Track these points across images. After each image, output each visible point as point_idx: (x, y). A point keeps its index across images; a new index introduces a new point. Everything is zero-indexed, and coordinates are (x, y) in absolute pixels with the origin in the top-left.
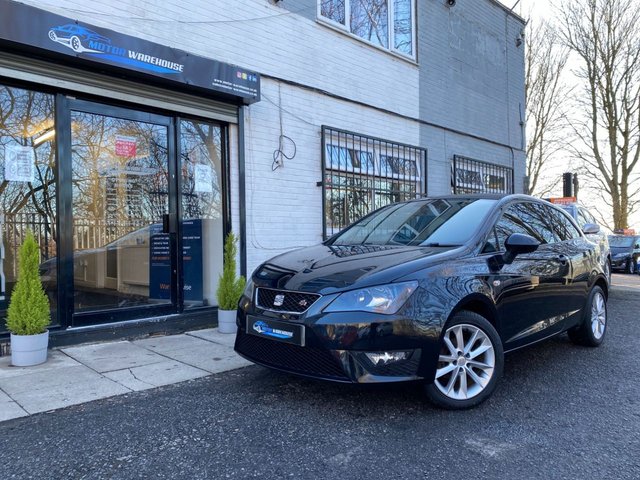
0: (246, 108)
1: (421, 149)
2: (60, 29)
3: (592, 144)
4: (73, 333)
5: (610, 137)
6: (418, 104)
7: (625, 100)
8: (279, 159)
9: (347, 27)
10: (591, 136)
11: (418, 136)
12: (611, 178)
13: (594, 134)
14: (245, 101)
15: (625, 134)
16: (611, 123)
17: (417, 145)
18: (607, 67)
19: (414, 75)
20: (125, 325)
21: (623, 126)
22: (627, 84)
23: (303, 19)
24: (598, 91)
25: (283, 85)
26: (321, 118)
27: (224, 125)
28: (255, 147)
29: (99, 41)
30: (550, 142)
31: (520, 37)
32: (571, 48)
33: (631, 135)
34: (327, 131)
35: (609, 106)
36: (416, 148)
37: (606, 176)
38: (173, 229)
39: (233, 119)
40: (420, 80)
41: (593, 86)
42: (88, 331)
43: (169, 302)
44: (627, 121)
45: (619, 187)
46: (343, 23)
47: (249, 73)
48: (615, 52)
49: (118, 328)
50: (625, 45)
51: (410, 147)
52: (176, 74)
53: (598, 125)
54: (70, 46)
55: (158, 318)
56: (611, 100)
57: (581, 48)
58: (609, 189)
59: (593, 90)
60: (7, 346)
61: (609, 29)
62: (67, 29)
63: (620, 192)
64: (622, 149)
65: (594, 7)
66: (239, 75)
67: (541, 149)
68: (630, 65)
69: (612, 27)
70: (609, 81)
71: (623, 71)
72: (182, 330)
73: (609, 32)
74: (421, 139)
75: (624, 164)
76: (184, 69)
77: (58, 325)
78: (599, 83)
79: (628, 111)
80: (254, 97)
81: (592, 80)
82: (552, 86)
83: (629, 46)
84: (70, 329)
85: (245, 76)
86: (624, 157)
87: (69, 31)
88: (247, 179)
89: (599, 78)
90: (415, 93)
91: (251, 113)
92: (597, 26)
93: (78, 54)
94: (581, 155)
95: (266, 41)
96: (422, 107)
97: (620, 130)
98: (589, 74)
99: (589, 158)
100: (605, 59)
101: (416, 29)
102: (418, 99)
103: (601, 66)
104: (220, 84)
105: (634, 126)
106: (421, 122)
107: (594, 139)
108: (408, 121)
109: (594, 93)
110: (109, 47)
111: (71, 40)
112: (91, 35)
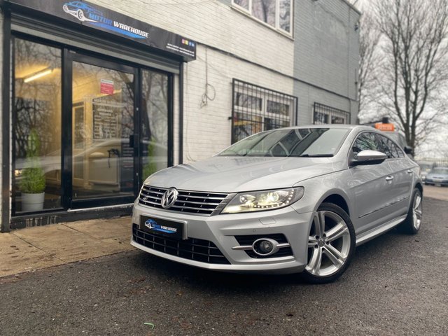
0: (185, 64)
1: (294, 97)
2: (70, 4)
3: (394, 99)
4: (72, 213)
5: (406, 95)
6: (292, 66)
7: (416, 71)
8: (205, 100)
9: (250, 12)
10: (393, 93)
11: (292, 88)
12: (405, 122)
13: (395, 91)
14: (185, 59)
15: (416, 93)
16: (406, 85)
17: (291, 94)
18: (405, 46)
19: (290, 47)
20: (105, 209)
22: (418, 59)
23: (222, 5)
24: (399, 63)
25: (208, 49)
26: (232, 73)
27: (171, 75)
28: (190, 91)
29: (95, 14)
30: (365, 96)
31: (358, 24)
32: (382, 32)
33: (420, 93)
34: (236, 82)
35: (406, 74)
36: (290, 96)
37: (402, 121)
38: (136, 145)
39: (176, 71)
40: (295, 50)
41: (396, 59)
42: (82, 212)
43: (133, 195)
44: (417, 84)
45: (410, 129)
46: (248, 9)
47: (190, 41)
48: (411, 37)
49: (100, 211)
50: (418, 32)
51: (287, 95)
52: (145, 39)
53: (398, 86)
54: (77, 16)
55: (126, 205)
56: (407, 69)
57: (389, 32)
58: (403, 129)
59: (396, 62)
61: (408, 20)
62: (75, 4)
63: (410, 132)
64: (413, 103)
65: (399, 5)
66: (183, 42)
68: (420, 46)
69: (410, 19)
70: (407, 56)
71: (416, 50)
73: (408, 22)
74: (294, 91)
76: (149, 35)
77: (62, 208)
78: (400, 58)
80: (192, 57)
81: (395, 55)
82: (369, 56)
83: (420, 34)
84: (70, 210)
85: (187, 43)
86: (414, 108)
87: (76, 6)
88: (185, 113)
89: (400, 54)
90: (291, 59)
91: (187, 66)
92: (400, 18)
93: (81, 22)
94: (385, 105)
95: (199, 19)
96: (295, 69)
97: (413, 90)
98: (394, 51)
99: (391, 108)
100: (404, 40)
101: (293, 15)
102: (292, 63)
103: (402, 45)
104: (172, 47)
105: (421, 87)
106: (295, 79)
107: (395, 95)
108: (287, 78)
109: (396, 64)
110: (102, 18)
111: (77, 12)
112: (90, 9)
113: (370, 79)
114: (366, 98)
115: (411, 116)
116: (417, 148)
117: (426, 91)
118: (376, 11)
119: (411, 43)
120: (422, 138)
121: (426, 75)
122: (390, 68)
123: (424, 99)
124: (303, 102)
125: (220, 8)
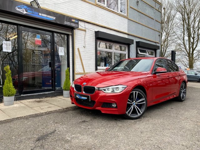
0: (74, 30)
2: (19, 6)
5: (188, 39)
6: (127, 29)
7: (193, 27)
9: (105, 5)
12: (189, 52)
13: (184, 38)
14: (74, 28)
16: (189, 35)
18: (188, 17)
19: (127, 20)
20: (38, 94)
21: (193, 36)
22: (194, 22)
24: (185, 25)
25: (86, 23)
27: (68, 35)
28: (77, 42)
29: (30, 10)
30: (170, 40)
32: (177, 11)
33: (195, 38)
35: (188, 29)
37: (187, 51)
40: (128, 22)
41: (183, 23)
42: (27, 96)
43: (51, 88)
44: (194, 34)
45: (191, 55)
47: (75, 19)
48: (191, 13)
49: (36, 95)
50: (194, 10)
52: (54, 20)
55: (48, 92)
57: (180, 11)
58: (188, 55)
59: (184, 24)
62: (21, 6)
64: (192, 43)
66: (72, 21)
67: (167, 43)
68: (195, 16)
69: (190, 4)
70: (189, 22)
71: (193, 18)
72: (55, 96)
73: (189, 6)
75: (193, 47)
76: (56, 18)
77: (18, 94)
78: (186, 22)
79: (194, 31)
80: (77, 27)
81: (183, 21)
82: (171, 22)
83: (195, 11)
84: (22, 95)
85: (74, 21)
86: (193, 45)
90: (126, 26)
91: (76, 31)
92: (185, 4)
94: (179, 45)
95: (81, 10)
97: (192, 37)
98: (183, 19)
99: (182, 46)
100: (188, 15)
101: (127, 6)
102: (127, 27)
103: (186, 17)
104: (66, 23)
105: (196, 36)
106: (128, 35)
107: (184, 40)
108: (124, 34)
109: (184, 25)
110: (33, 12)
111: (22, 10)
112: (28, 8)
113: (172, 33)
115: (191, 49)
116: (194, 64)
117: (198, 36)
118: (174, 2)
120: (197, 59)
121: (198, 30)
122: (181, 27)
123: (197, 41)
124: (132, 45)
125: (91, 5)
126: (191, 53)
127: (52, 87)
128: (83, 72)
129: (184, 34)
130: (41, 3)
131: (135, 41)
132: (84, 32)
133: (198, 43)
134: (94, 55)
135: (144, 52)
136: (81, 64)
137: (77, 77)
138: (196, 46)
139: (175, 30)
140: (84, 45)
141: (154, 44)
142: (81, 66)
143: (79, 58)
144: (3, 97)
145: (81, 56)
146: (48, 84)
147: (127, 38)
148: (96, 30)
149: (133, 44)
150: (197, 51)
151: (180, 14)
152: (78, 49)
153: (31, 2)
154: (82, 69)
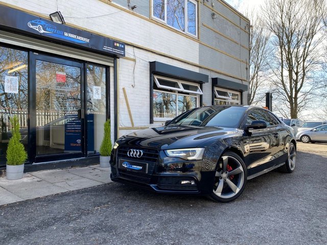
0: (118, 59)
2: (33, 21)
3: (281, 78)
4: (35, 166)
5: (289, 75)
6: (198, 59)
7: (297, 57)
9: (165, 22)
10: (280, 74)
12: (290, 95)
13: (282, 73)
14: (118, 56)
15: (297, 74)
16: (290, 68)
18: (288, 40)
19: (197, 45)
20: (60, 162)
21: (295, 70)
22: (298, 49)
24: (284, 53)
25: (135, 48)
27: (107, 68)
28: (122, 78)
29: (51, 28)
30: (261, 76)
32: (271, 31)
33: (299, 74)
35: (289, 60)
37: (287, 94)
38: (83, 117)
39: (112, 65)
40: (200, 47)
42: (43, 165)
43: (81, 152)
44: (297, 67)
45: (293, 100)
46: (164, 20)
47: (120, 43)
48: (292, 34)
49: (56, 164)
50: (297, 30)
52: (87, 44)
54: (38, 30)
55: (75, 159)
56: (290, 57)
57: (276, 31)
59: (282, 51)
60: (5, 171)
61: (290, 22)
62: (36, 21)
63: (294, 102)
64: (295, 81)
65: (283, 11)
66: (115, 45)
67: (257, 80)
68: (299, 40)
69: (291, 21)
70: (289, 48)
71: (296, 43)
72: (87, 165)
73: (289, 23)
75: (296, 88)
76: (90, 41)
77: (29, 162)
78: (285, 49)
79: (298, 62)
80: (122, 55)
81: (281, 47)
82: (263, 48)
83: (299, 31)
84: (34, 164)
85: (118, 45)
86: (296, 84)
87: (37, 23)
89: (285, 46)
90: (197, 53)
91: (120, 61)
92: (283, 21)
93: (41, 34)
94: (276, 83)
95: (127, 28)
96: (200, 60)
98: (280, 44)
99: (279, 85)
100: (287, 37)
101: (198, 23)
102: (198, 57)
103: (285, 40)
104: (106, 49)
105: (300, 70)
106: (200, 67)
107: (282, 76)
108: (194, 67)
109: (282, 54)
110: (55, 30)
111: (38, 27)
112: (47, 25)
113: (264, 64)
114: (261, 78)
115: (294, 90)
116: (299, 113)
117: (304, 72)
118: (267, 16)
119: (292, 38)
120: (302, 106)
121: (304, 60)
123: (303, 78)
124: (206, 84)
125: (143, 20)
126: (294, 96)
127: (83, 151)
128: (130, 125)
129: (282, 67)
130: (66, 16)
131: (210, 77)
132: (132, 63)
133: (304, 81)
134: (148, 100)
135: (225, 94)
136: (128, 113)
137: (122, 134)
138: (301, 86)
139: (269, 60)
140: (133, 84)
141: (240, 82)
142: (128, 116)
143: (125, 103)
144: (6, 166)
145: (128, 100)
146: (74, 145)
147: (198, 72)
148: (152, 60)
149: (208, 82)
150: (302, 94)
151: (276, 36)
152: (124, 89)
153: (50, 15)
154: (130, 121)
